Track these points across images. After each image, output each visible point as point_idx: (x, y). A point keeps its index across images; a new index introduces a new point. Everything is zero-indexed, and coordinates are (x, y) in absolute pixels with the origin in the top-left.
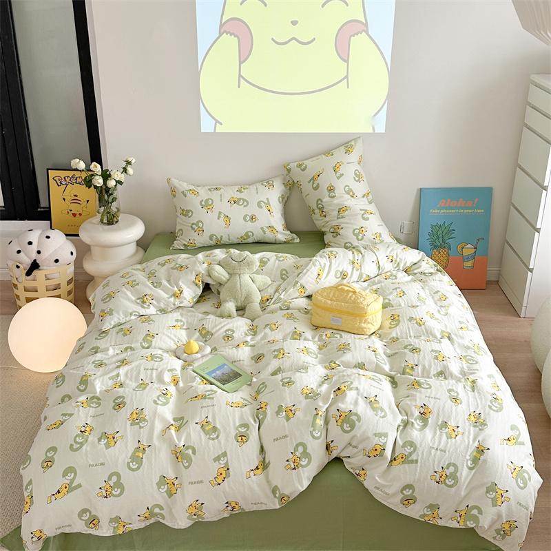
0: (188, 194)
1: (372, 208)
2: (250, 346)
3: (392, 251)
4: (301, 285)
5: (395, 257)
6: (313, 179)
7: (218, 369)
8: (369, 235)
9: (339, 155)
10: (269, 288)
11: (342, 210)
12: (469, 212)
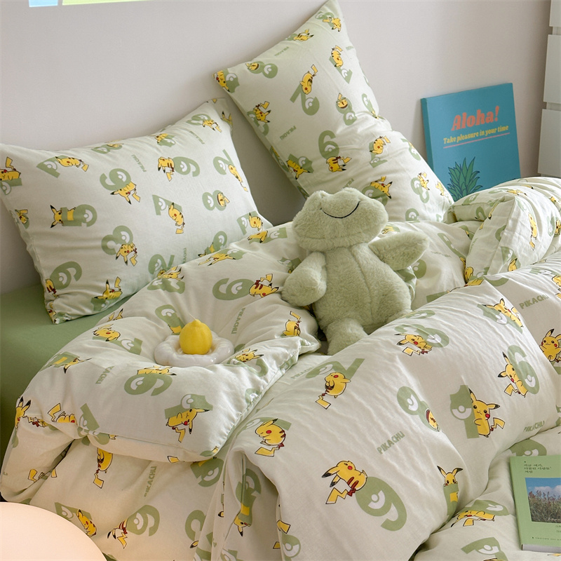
0: (60, 169)
6: (302, 91)
11: (376, 147)
12: (492, 134)
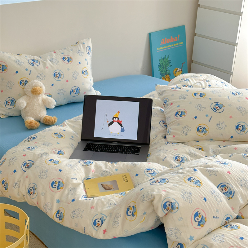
12: (176, 46)
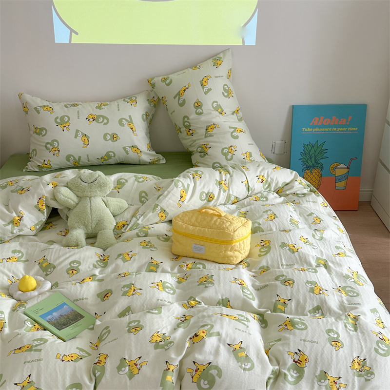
0: (42, 111)
1: (241, 125)
2: (98, 280)
3: (262, 170)
4: (161, 208)
5: (266, 177)
6: (179, 95)
7: (55, 310)
8: (239, 155)
9: (207, 68)
10: (126, 213)
11: (210, 128)
12: (342, 131)
